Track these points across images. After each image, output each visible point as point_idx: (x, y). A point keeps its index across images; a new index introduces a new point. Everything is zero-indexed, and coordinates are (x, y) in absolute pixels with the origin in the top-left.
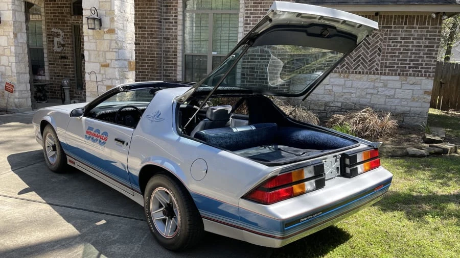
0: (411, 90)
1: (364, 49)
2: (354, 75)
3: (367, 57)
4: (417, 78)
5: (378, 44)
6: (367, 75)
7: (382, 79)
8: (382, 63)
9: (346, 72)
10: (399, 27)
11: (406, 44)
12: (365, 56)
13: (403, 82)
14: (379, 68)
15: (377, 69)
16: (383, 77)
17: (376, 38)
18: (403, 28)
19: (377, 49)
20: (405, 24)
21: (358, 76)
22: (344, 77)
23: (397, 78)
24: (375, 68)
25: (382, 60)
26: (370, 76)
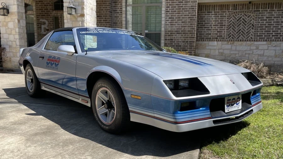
0: (274, 50)
1: (243, 26)
2: (237, 42)
3: (245, 31)
4: (277, 42)
5: (252, 22)
6: (245, 42)
7: (255, 44)
8: (254, 34)
9: (232, 41)
10: (264, 11)
11: (270, 21)
12: (244, 30)
13: (269, 46)
14: (253, 37)
15: (251, 38)
16: (256, 43)
17: (250, 18)
18: (267, 11)
19: (251, 25)
20: (268, 8)
21: (240, 43)
22: (231, 44)
23: (265, 43)
24: (250, 37)
25: (255, 31)
26: (247, 42)
